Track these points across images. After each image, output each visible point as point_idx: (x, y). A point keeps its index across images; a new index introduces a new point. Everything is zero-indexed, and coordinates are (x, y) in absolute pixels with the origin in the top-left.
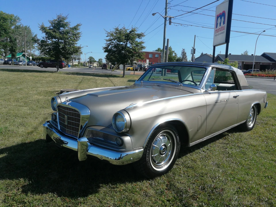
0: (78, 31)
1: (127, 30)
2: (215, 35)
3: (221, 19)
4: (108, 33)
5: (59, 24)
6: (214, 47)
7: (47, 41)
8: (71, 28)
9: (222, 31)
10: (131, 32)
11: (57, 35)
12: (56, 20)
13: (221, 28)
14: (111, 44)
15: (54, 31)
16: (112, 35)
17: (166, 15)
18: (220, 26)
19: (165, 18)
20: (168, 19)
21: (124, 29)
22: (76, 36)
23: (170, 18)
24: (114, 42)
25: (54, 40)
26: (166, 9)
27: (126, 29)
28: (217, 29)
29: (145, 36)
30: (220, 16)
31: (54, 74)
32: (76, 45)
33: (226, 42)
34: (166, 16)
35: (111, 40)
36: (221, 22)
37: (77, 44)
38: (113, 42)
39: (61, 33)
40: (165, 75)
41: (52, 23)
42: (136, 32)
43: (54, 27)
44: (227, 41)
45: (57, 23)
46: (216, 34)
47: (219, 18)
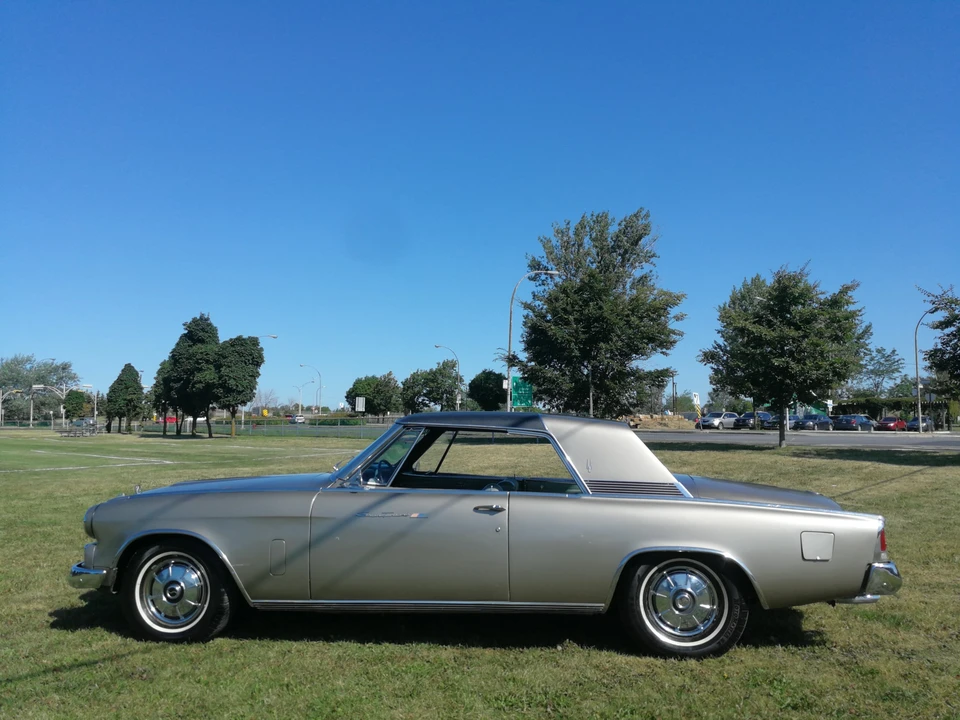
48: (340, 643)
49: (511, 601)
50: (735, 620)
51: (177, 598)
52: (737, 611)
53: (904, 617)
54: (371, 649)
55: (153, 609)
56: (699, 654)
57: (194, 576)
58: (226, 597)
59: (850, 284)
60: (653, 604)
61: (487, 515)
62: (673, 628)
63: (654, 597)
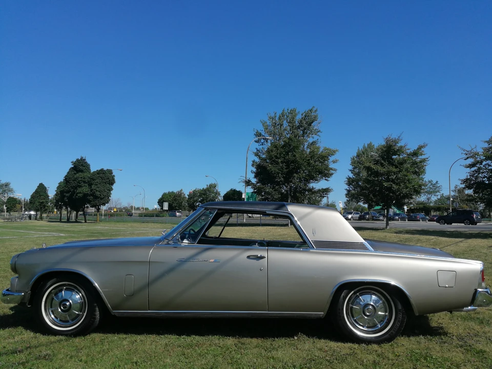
48: (166, 336)
49: (268, 311)
50: (399, 321)
51: (68, 310)
52: (400, 316)
53: (484, 318)
54: (185, 340)
55: (53, 316)
56: (379, 341)
57: (78, 297)
58: (97, 309)
59: (423, 145)
60: (351, 312)
61: (255, 261)
62: (363, 326)
63: (352, 308)
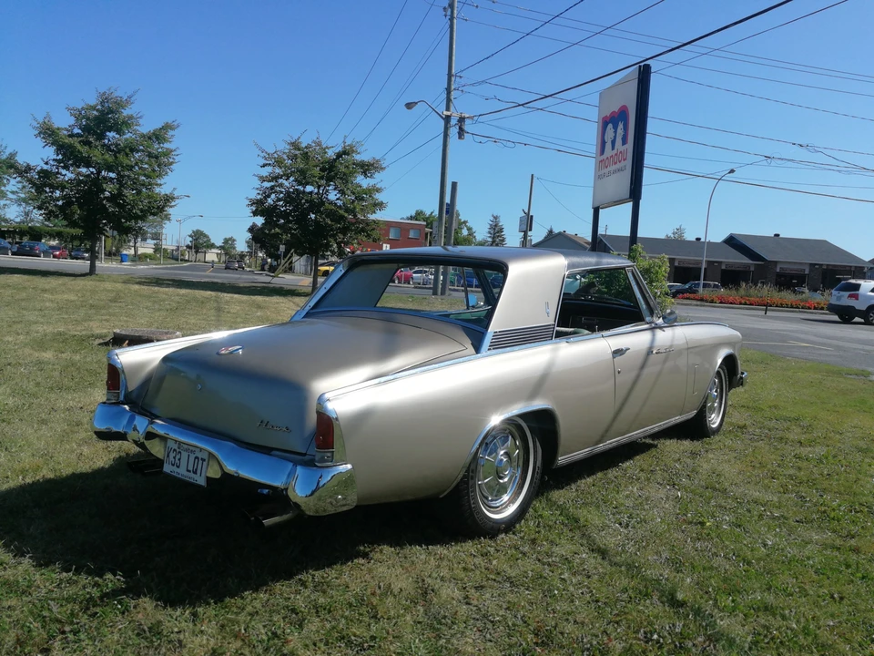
0: (166, 145)
1: (327, 148)
2: (599, 177)
3: (615, 128)
4: (269, 156)
5: (102, 121)
6: (596, 211)
7: (58, 173)
8: (143, 136)
9: (618, 166)
10: (339, 155)
11: (97, 155)
12: (94, 108)
13: (616, 154)
14: (276, 192)
15: (87, 143)
16: (279, 162)
17: (448, 109)
18: (613, 148)
19: (447, 119)
20: (453, 122)
21: (319, 144)
22: (161, 162)
23: (462, 120)
24: (286, 183)
25: (84, 170)
26: (449, 91)
27: (324, 146)
28: (604, 157)
29: (383, 169)
30: (611, 120)
31: (80, 282)
32: (157, 190)
33: (630, 197)
34: (448, 113)
35: (276, 178)
36: (615, 137)
37: (161, 185)
38: (281, 185)
39: (107, 147)
40: (443, 293)
41: (78, 115)
42: (358, 158)
43: (86, 129)
44: (635, 194)
45: (96, 118)
46: (603, 172)
47: (610, 126)
